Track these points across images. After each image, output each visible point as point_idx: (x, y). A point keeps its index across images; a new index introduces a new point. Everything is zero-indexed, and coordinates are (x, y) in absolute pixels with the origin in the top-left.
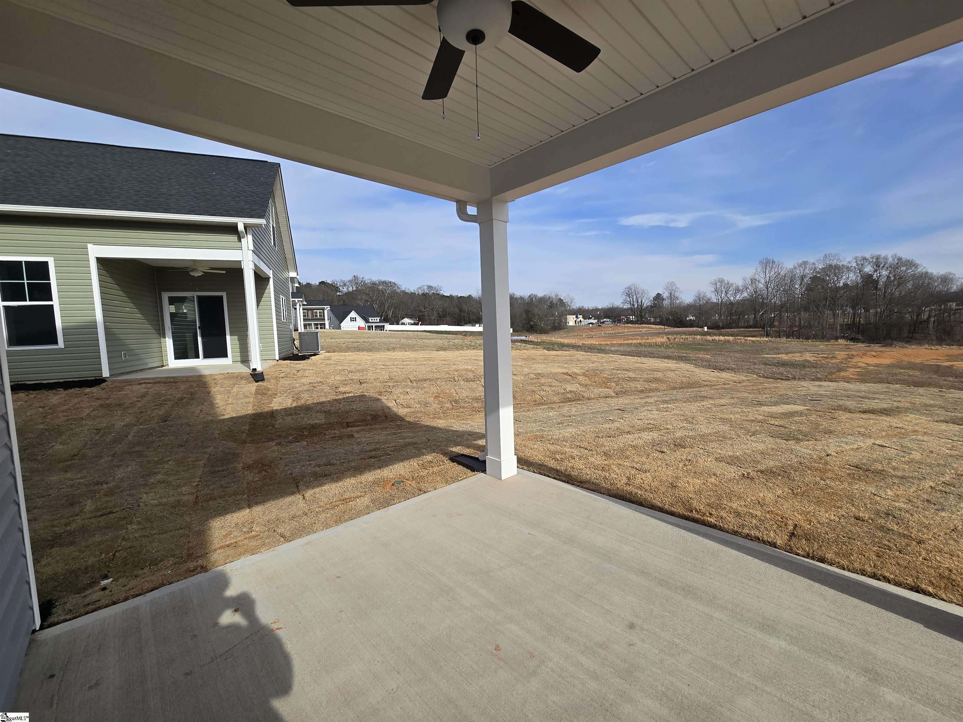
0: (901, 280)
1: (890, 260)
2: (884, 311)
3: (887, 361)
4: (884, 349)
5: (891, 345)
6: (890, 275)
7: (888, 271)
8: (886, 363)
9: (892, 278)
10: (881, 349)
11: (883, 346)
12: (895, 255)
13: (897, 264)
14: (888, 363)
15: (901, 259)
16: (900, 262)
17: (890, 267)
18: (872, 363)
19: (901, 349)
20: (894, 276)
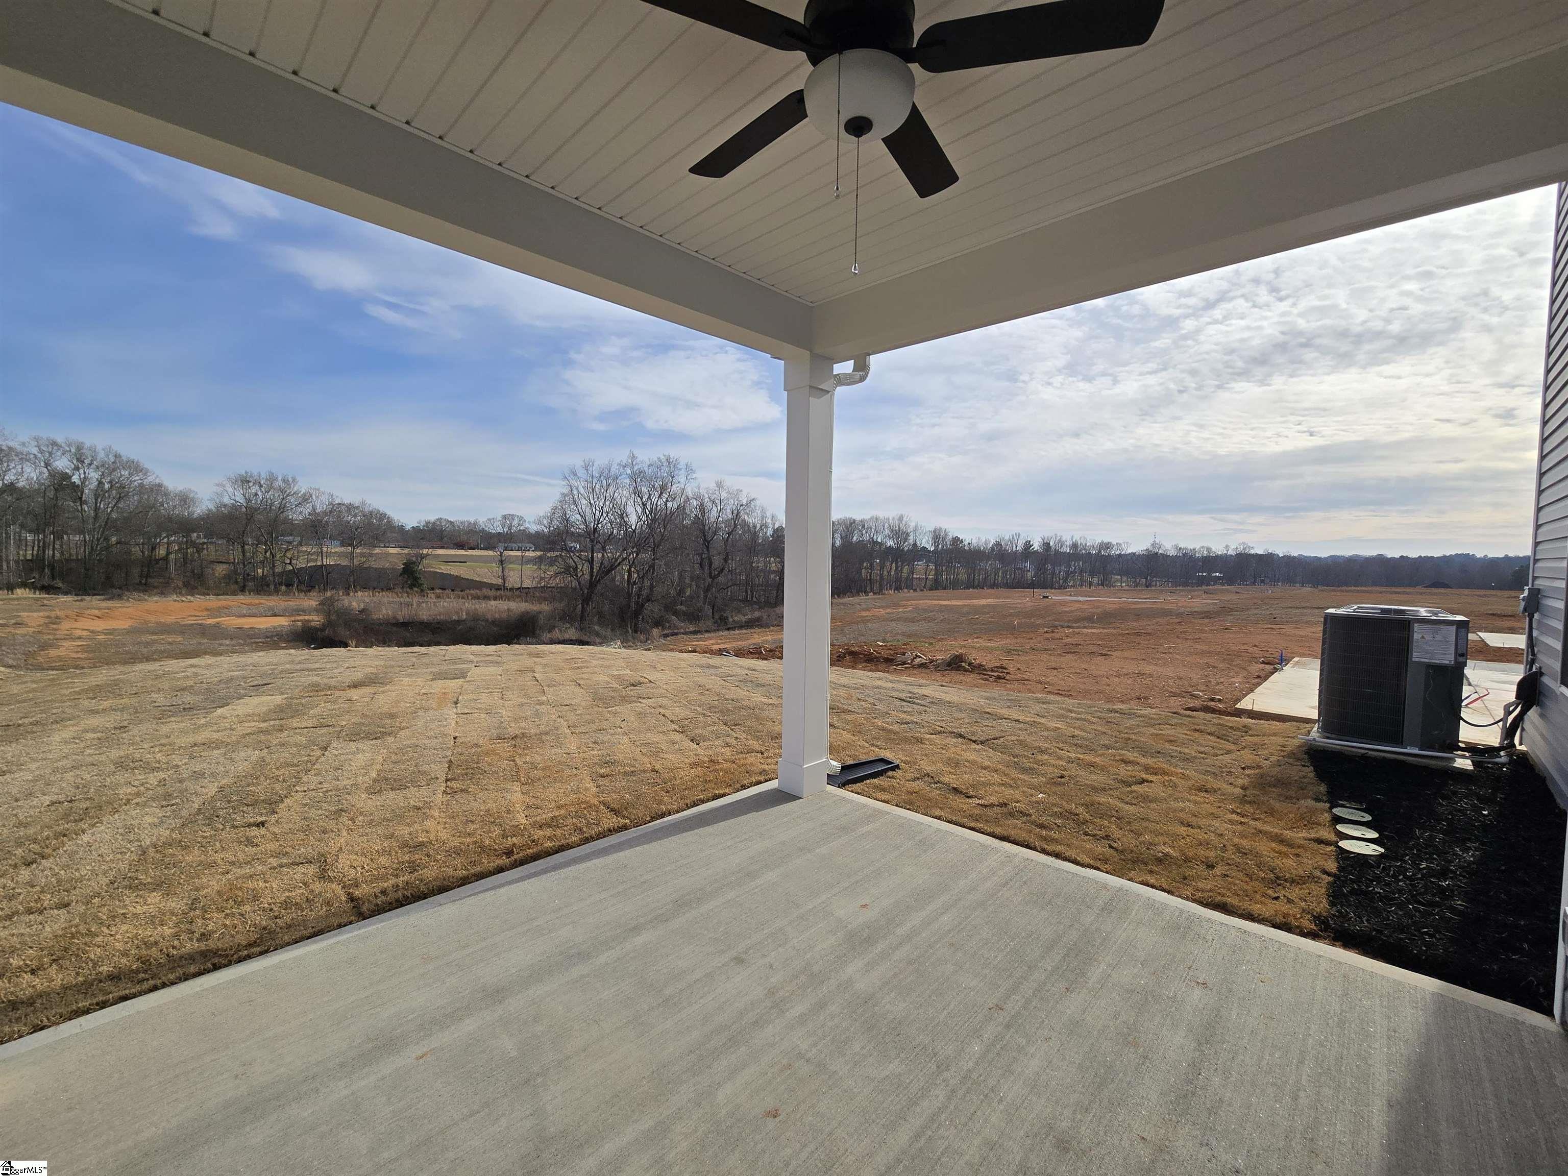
0: (122, 492)
1: (101, 455)
2: (98, 540)
3: (123, 624)
4: (110, 604)
5: (120, 597)
6: (103, 480)
7: (100, 473)
8: (123, 627)
9: (107, 486)
10: (105, 604)
11: (109, 599)
12: (110, 448)
13: (113, 463)
14: (126, 626)
15: (120, 456)
16: (117, 463)
17: (103, 465)
18: (98, 629)
19: (139, 603)
20: (110, 482)
